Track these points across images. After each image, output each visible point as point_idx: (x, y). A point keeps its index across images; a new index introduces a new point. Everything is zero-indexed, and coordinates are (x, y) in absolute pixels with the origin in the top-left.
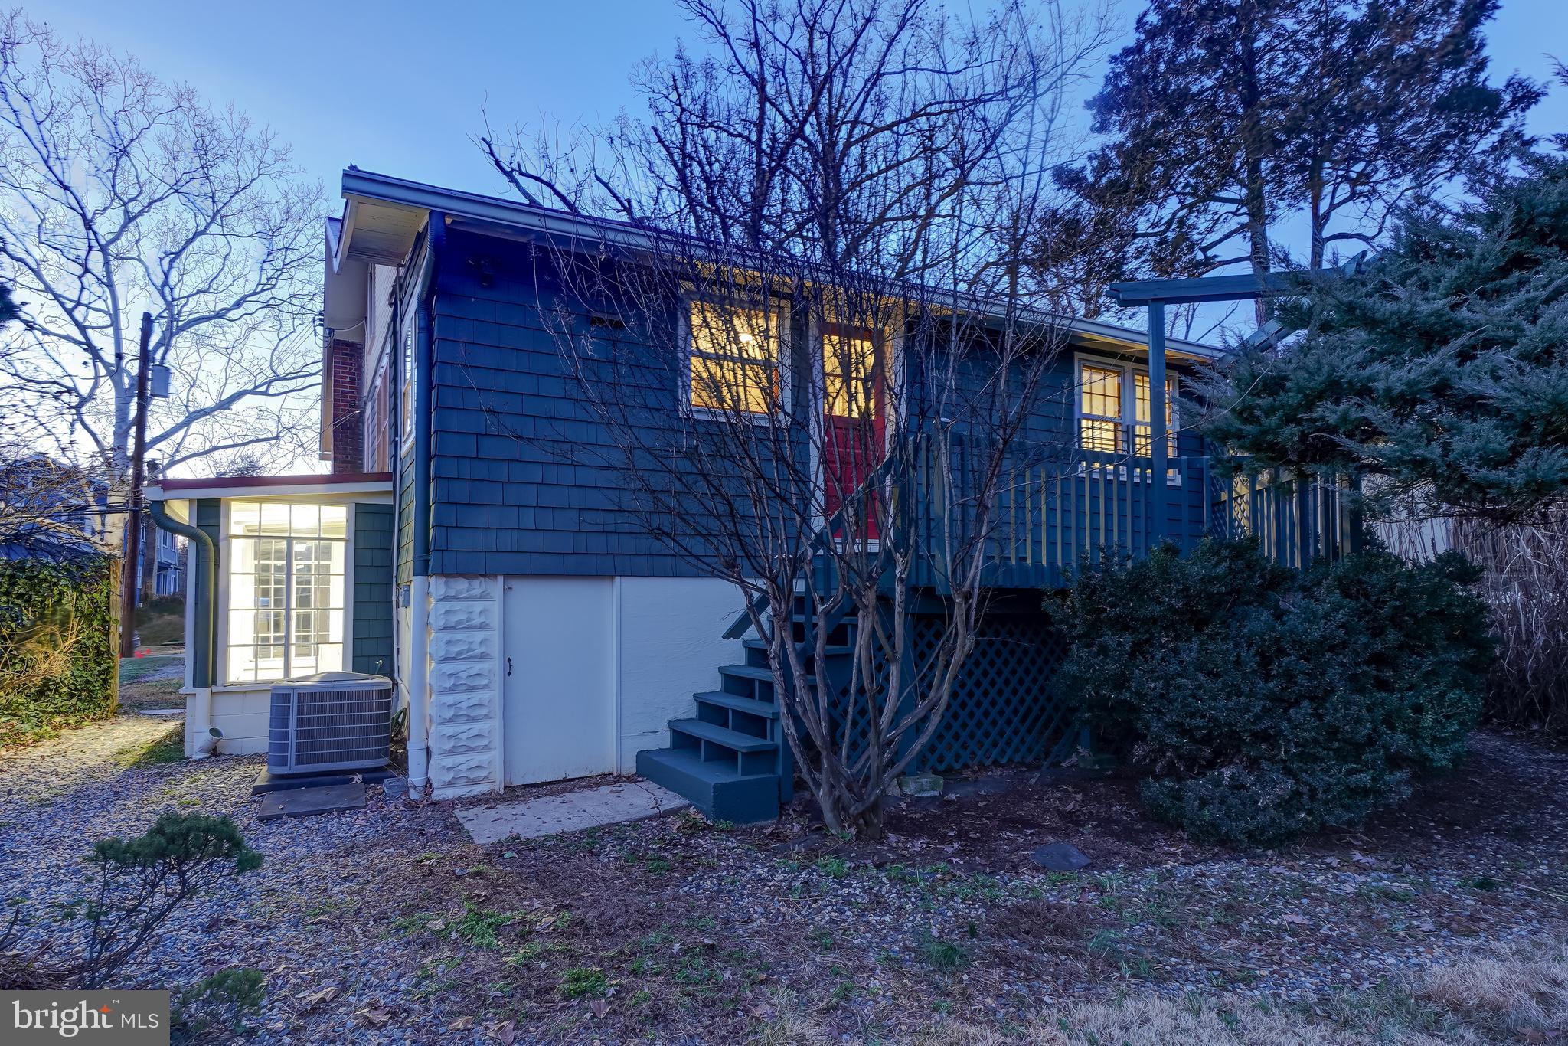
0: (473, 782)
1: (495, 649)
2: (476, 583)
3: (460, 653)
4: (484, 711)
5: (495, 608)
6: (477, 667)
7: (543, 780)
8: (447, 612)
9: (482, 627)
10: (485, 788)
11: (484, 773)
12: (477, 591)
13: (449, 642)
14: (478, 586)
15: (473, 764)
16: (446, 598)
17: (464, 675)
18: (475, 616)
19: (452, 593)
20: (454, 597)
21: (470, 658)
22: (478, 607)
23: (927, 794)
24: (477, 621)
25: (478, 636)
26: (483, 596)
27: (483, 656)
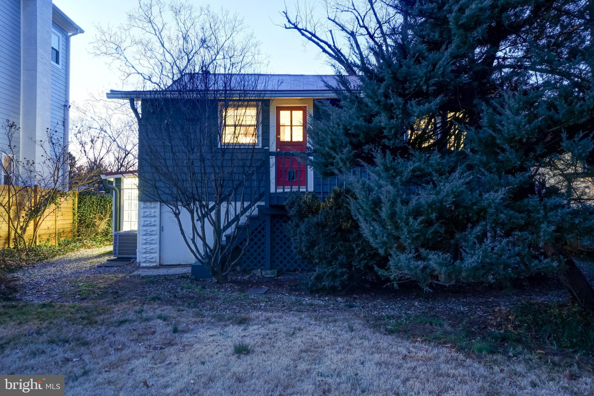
0: (151, 262)
1: (158, 223)
2: (152, 203)
3: (148, 224)
4: (155, 242)
5: (158, 210)
6: (153, 228)
7: (173, 264)
8: (144, 212)
9: (154, 216)
10: (155, 264)
11: (154, 260)
12: (153, 206)
13: (145, 221)
14: (153, 205)
15: (151, 257)
16: (144, 208)
17: (149, 231)
18: (152, 213)
19: (146, 206)
20: (146, 208)
21: (151, 226)
22: (153, 211)
23: (268, 276)
24: (153, 215)
25: (153, 219)
26: (154, 208)
27: (154, 225)
